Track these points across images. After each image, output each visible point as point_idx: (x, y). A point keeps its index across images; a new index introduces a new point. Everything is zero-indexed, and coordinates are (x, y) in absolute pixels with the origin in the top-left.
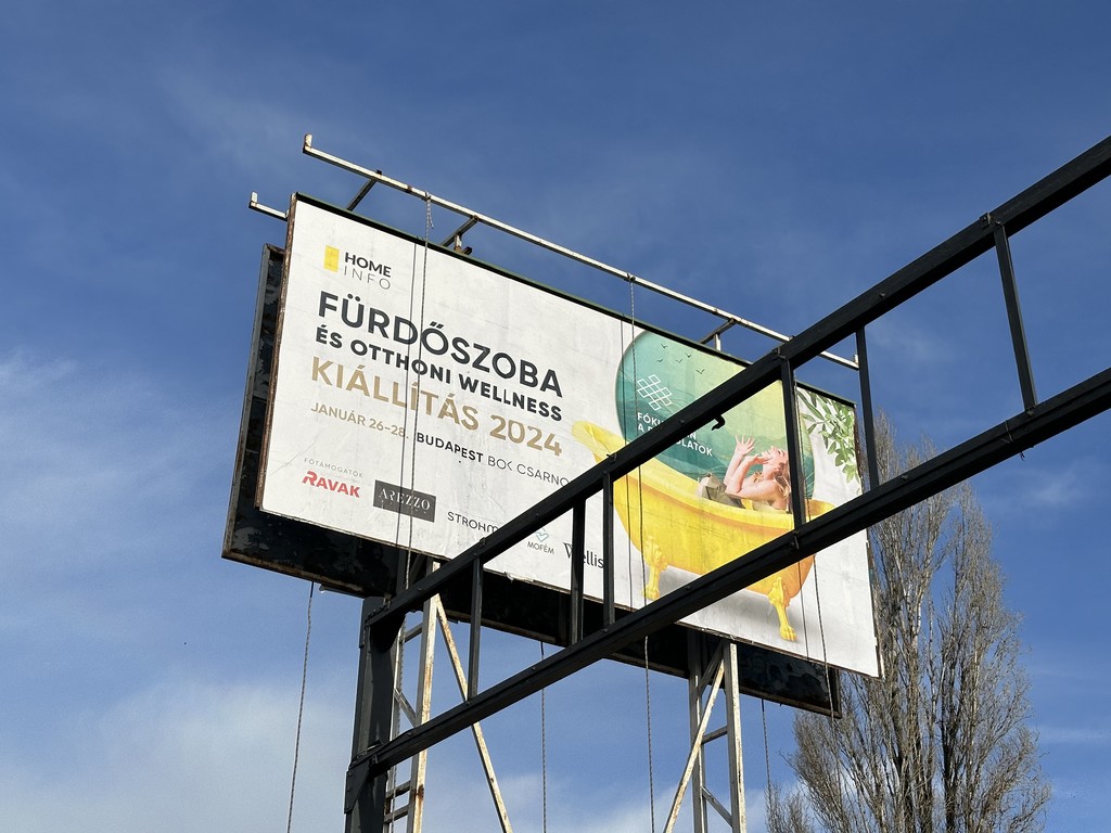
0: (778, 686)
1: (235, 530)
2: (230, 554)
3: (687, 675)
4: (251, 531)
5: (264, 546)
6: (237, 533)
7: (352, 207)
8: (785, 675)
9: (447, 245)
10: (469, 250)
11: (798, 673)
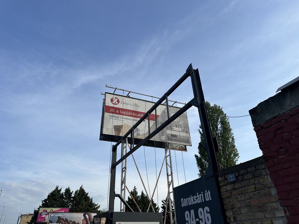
0: (178, 148)
2: (100, 139)
3: (164, 148)
4: (103, 136)
6: (102, 137)
7: (114, 93)
8: (179, 146)
9: (127, 96)
10: (130, 96)
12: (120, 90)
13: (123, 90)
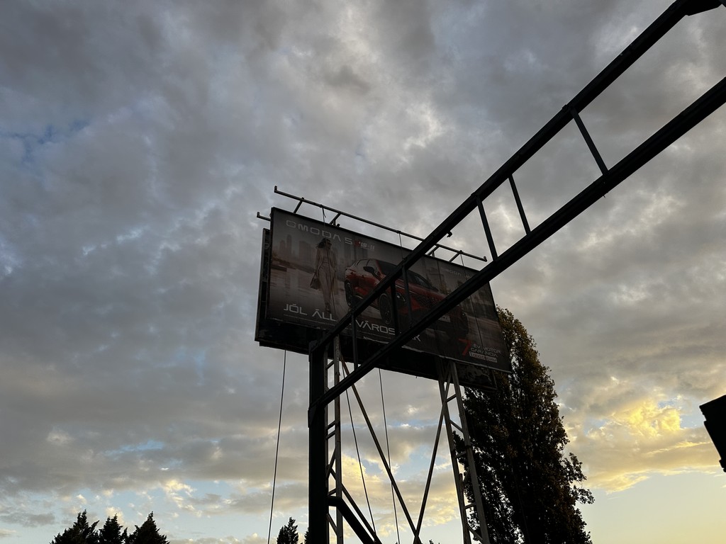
1: (259, 330)
5: (271, 336)
8: (474, 375)
9: (332, 222)
10: (339, 225)
11: (479, 375)
12: (314, 204)
13: (321, 206)
